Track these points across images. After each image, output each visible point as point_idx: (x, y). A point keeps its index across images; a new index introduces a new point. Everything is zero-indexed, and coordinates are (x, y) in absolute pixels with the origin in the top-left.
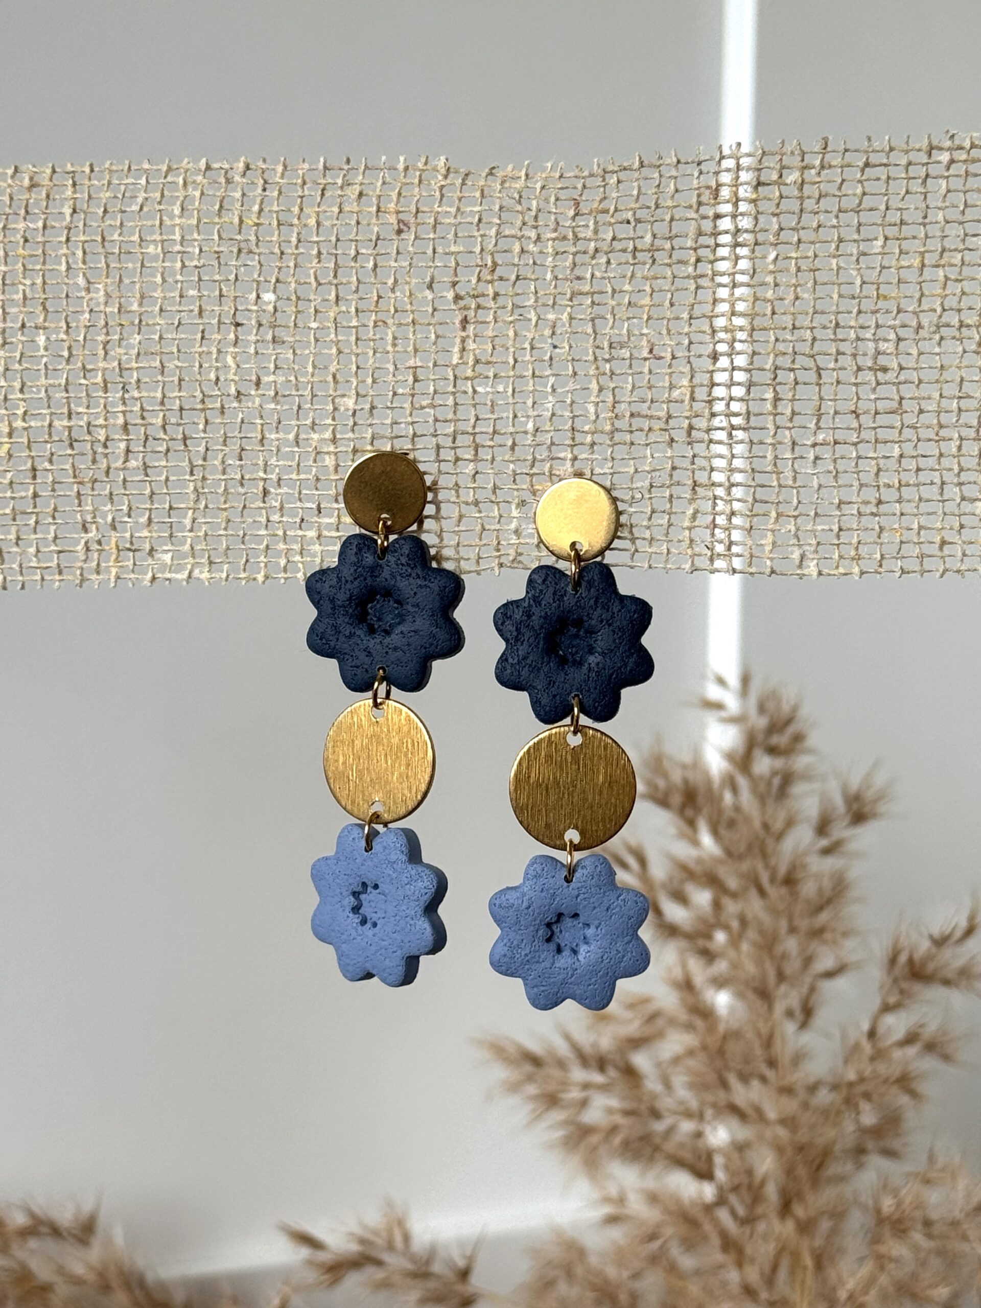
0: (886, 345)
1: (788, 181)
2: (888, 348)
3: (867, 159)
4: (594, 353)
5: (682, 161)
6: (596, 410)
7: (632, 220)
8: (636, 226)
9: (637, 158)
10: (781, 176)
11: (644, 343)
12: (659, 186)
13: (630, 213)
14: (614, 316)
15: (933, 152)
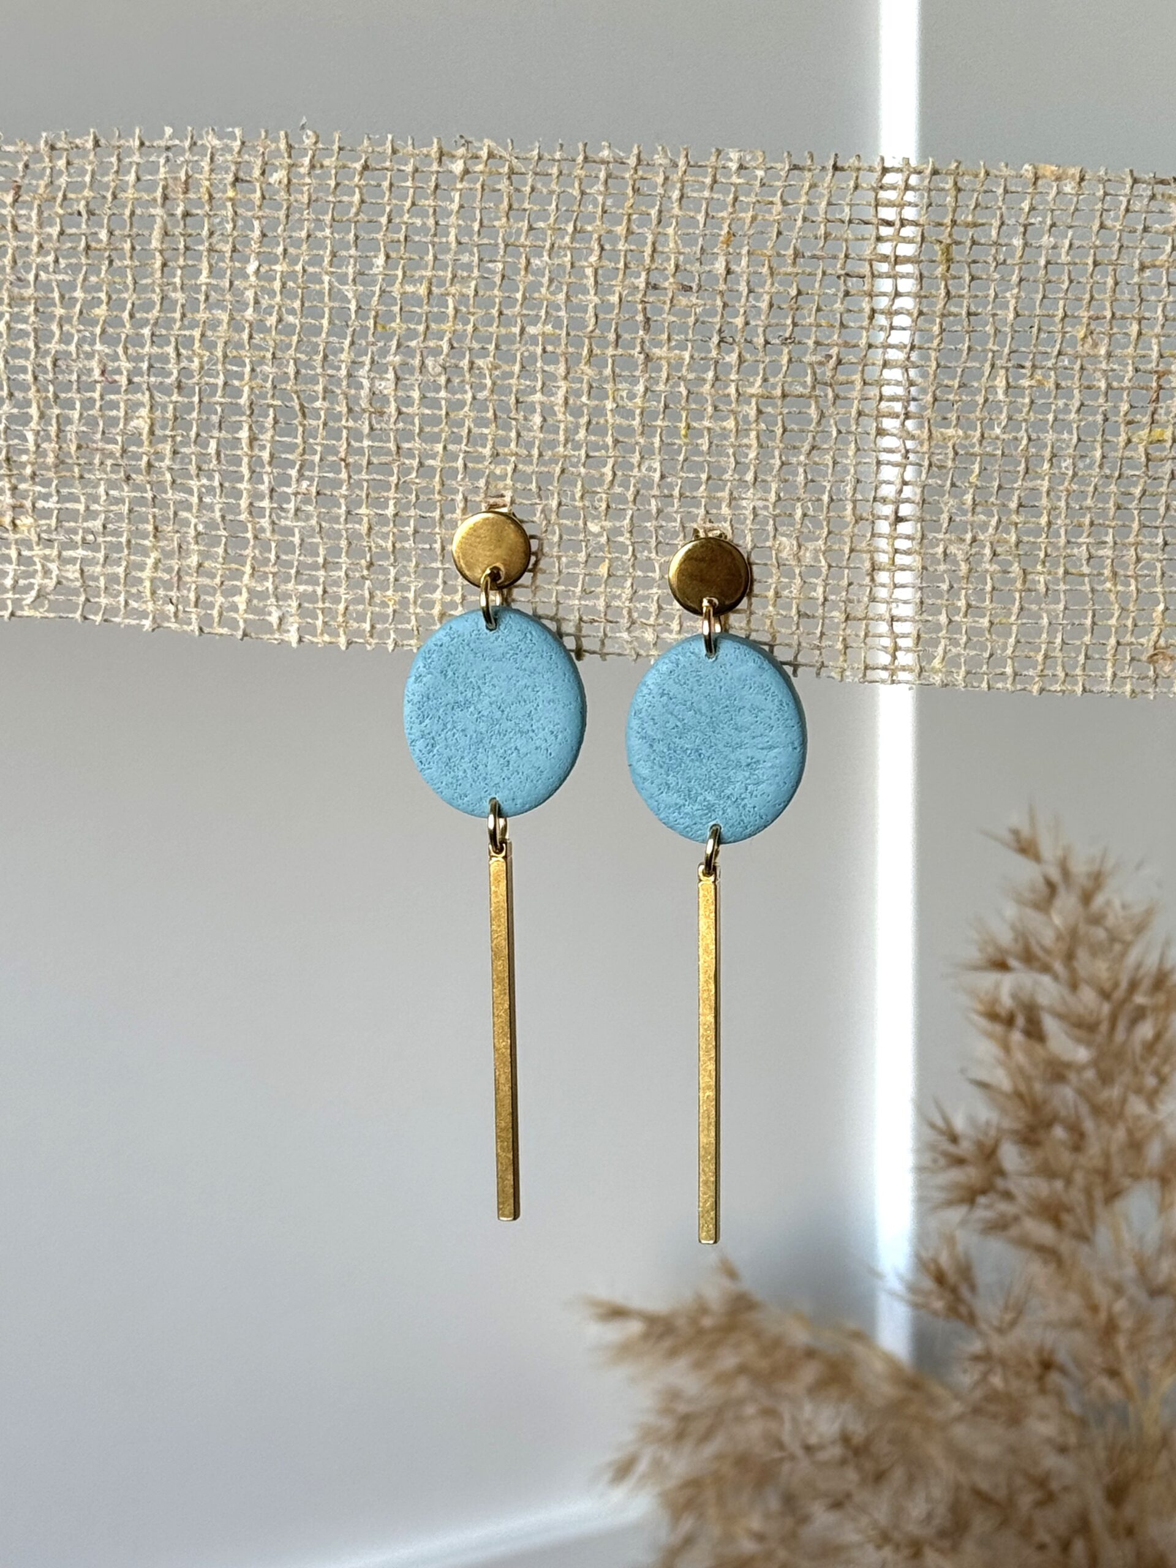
0: (383, 383)
1: (272, 180)
2: (385, 388)
3: (366, 162)
4: (34, 372)
5: (147, 143)
6: (36, 441)
7: (84, 213)
8: (89, 219)
9: (92, 137)
10: (263, 173)
11: (94, 364)
12: (117, 172)
13: (83, 203)
14: (61, 327)
15: (444, 158)
